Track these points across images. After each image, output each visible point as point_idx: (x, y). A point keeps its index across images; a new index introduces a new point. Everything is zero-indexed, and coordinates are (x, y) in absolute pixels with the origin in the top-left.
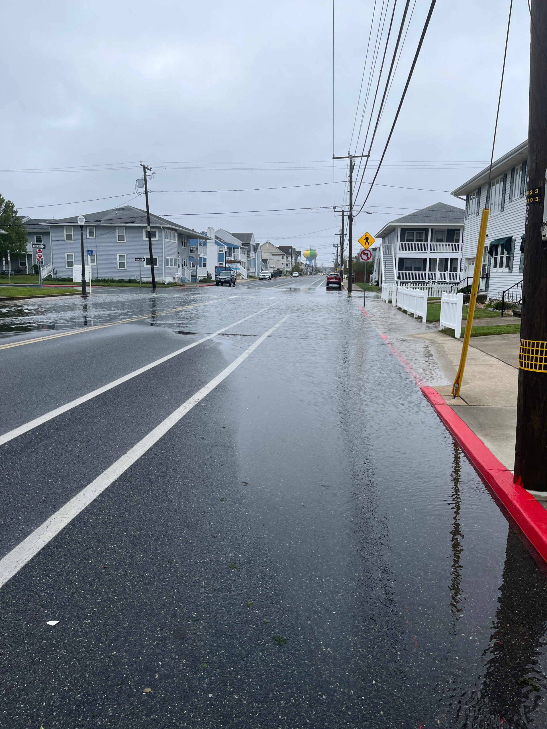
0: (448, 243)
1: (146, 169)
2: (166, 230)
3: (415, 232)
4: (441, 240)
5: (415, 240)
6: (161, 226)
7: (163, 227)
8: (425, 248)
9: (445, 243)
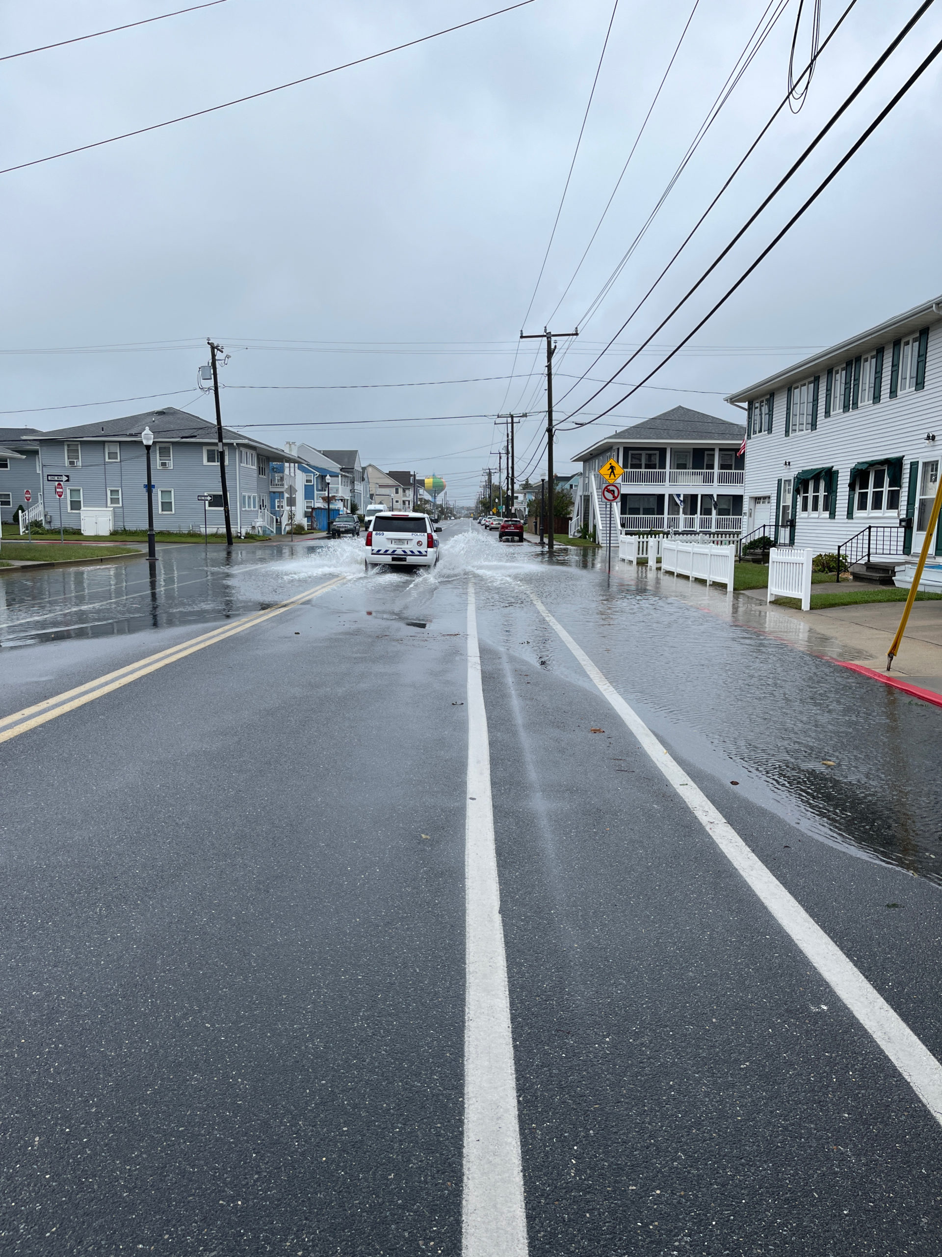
0: (694, 471)
1: (216, 350)
2: (242, 449)
3: (644, 453)
4: (684, 466)
5: (643, 466)
6: (235, 442)
7: (237, 444)
8: (660, 479)
9: (689, 471)
